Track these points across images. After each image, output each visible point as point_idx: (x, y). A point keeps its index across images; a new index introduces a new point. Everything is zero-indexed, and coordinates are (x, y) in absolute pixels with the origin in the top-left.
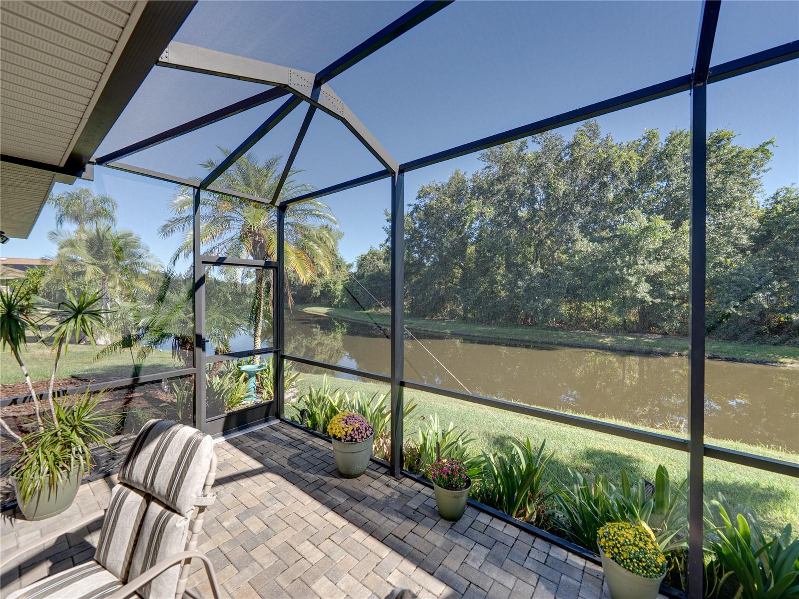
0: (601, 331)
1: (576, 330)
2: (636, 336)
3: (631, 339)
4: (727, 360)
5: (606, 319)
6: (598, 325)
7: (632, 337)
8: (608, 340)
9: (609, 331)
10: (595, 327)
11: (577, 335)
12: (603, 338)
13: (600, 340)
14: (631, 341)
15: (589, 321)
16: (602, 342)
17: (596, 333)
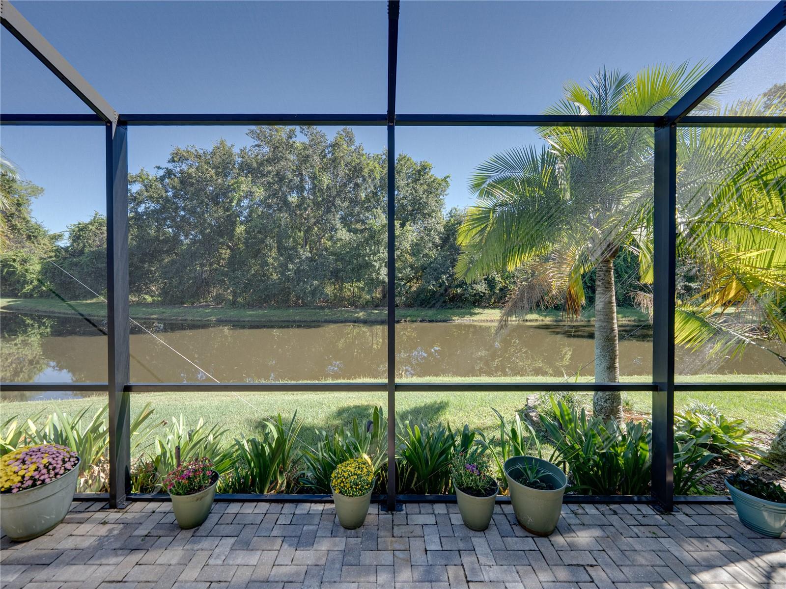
0: (356, 307)
1: (338, 307)
2: (380, 310)
3: (376, 312)
4: (430, 321)
5: (360, 297)
6: (353, 302)
7: (376, 310)
8: (361, 315)
9: (363, 307)
10: (353, 304)
11: (340, 312)
12: (358, 313)
13: (356, 315)
14: (376, 313)
15: (349, 299)
16: (357, 317)
17: (352, 309)
